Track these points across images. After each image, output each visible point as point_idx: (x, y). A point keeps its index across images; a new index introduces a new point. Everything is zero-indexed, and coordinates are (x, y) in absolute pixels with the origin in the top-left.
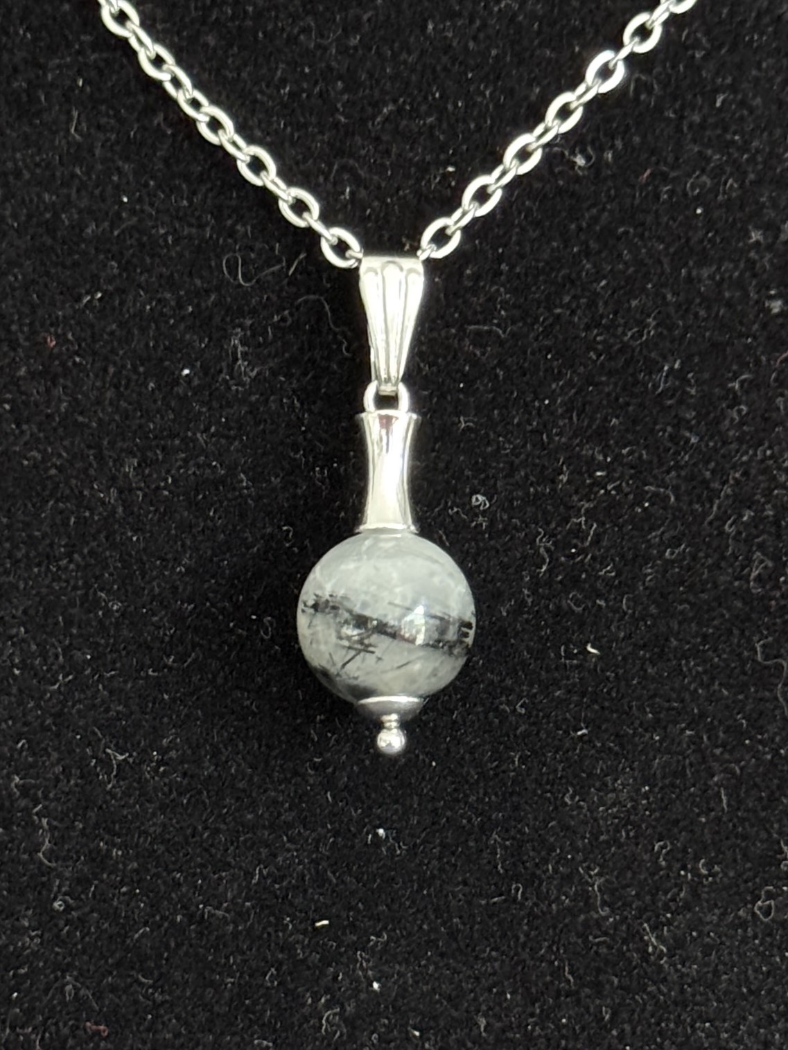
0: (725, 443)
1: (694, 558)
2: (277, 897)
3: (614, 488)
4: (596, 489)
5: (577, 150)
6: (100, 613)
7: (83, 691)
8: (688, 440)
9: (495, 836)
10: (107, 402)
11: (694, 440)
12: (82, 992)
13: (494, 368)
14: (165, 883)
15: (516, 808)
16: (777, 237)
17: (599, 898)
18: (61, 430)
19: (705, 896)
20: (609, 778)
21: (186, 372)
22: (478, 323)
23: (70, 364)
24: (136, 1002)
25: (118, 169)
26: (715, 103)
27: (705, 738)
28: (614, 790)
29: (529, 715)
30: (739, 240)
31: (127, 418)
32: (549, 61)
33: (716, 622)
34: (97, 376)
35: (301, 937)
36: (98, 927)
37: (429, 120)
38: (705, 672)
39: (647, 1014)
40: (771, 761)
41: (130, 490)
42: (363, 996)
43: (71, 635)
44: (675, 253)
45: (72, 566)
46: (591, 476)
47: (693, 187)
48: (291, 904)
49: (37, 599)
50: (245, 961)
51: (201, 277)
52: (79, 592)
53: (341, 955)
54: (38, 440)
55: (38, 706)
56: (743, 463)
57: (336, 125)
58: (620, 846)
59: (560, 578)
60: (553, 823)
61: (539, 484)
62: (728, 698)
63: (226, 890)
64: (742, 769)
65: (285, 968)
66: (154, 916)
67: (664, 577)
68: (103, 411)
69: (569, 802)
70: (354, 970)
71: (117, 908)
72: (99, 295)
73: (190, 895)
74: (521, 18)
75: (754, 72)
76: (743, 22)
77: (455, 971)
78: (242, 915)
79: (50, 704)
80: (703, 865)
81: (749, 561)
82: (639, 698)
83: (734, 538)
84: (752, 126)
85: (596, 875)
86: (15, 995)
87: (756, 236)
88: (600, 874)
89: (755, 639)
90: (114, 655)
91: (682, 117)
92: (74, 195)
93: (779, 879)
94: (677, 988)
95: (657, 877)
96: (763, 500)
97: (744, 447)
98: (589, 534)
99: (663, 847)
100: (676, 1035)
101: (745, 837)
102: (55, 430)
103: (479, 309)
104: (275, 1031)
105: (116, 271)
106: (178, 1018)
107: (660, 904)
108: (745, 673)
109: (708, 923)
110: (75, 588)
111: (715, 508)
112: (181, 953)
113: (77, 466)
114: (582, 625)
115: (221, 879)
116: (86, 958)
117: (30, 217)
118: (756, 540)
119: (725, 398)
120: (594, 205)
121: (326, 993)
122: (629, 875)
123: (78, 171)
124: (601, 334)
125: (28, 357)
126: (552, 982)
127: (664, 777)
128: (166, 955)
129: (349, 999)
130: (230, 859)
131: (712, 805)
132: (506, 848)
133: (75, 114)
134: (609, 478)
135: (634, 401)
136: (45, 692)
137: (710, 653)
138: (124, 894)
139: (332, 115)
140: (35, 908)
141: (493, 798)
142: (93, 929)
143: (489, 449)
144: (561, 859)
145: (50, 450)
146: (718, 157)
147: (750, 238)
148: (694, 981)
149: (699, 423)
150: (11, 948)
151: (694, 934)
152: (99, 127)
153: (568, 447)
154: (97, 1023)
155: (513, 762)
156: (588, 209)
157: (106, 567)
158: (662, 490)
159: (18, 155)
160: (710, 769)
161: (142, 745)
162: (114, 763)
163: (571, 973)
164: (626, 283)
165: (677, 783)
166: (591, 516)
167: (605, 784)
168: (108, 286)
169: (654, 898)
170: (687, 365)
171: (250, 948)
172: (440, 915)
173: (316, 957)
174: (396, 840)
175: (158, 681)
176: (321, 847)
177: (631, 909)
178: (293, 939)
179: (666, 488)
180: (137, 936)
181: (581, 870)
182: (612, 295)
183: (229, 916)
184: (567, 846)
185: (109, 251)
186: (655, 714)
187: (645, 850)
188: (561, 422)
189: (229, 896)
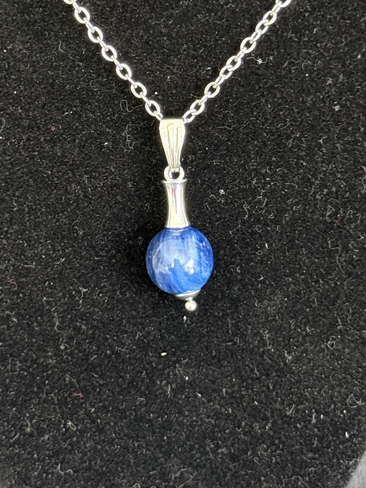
1: (305, 209)
4: (267, 185)
7: (69, 265)
8: (302, 164)
9: (229, 319)
11: (304, 164)
13: (227, 141)
14: (102, 338)
16: (337, 81)
18: (58, 164)
20: (272, 296)
21: (106, 143)
24: (92, 384)
25: (79, 66)
28: (274, 300)
30: (322, 84)
33: (313, 234)
35: (155, 359)
45: (64, 217)
46: (265, 179)
51: (112, 108)
54: (49, 166)
56: (324, 171)
59: (252, 220)
65: (149, 371)
66: (98, 351)
69: (256, 305)
72: (71, 112)
77: (214, 371)
78: (133, 351)
80: (309, 328)
82: (283, 264)
86: (47, 382)
88: (268, 333)
89: (328, 239)
97: (324, 164)
99: (293, 321)
100: (297, 394)
102: (56, 163)
104: (146, 395)
105: (78, 104)
106: (109, 390)
108: (324, 253)
110: (65, 224)
111: (313, 189)
112: (110, 365)
114: (261, 237)
115: (123, 337)
118: (329, 201)
121: (164, 380)
122: (279, 332)
126: (250, 375)
127: (293, 295)
129: (173, 382)
132: (232, 324)
136: (55, 265)
138: (88, 343)
141: (228, 305)
149: (306, 157)
150: (45, 363)
151: (304, 355)
152: (70, 48)
153: (254, 170)
154: (78, 393)
156: (263, 79)
160: (310, 291)
161: (92, 285)
162: (82, 292)
163: (258, 371)
164: (278, 106)
165: (298, 297)
166: (265, 195)
167: (270, 298)
168: (75, 109)
169: (289, 341)
170: (302, 135)
171: (136, 363)
172: (207, 350)
173: (160, 366)
174: (190, 321)
175: (98, 261)
176: (162, 324)
177: (280, 346)
178: (151, 359)
179: (294, 183)
180: (92, 359)
181: (261, 331)
182: (273, 111)
183: (127, 351)
184: (256, 322)
185: (75, 95)
186: (289, 270)
187: (285, 323)
188: (253, 161)
189: (127, 343)
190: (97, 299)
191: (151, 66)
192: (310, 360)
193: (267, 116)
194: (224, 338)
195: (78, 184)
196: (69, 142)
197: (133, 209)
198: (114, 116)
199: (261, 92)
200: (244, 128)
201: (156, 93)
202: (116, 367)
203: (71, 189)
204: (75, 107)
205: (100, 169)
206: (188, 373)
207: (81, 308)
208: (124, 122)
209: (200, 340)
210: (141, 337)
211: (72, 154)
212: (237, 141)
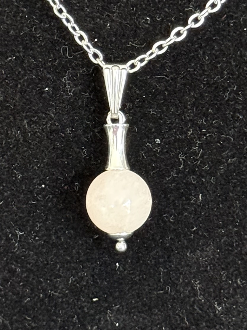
1: (240, 162)
2: (78, 289)
3: (209, 136)
4: (203, 136)
6: (14, 178)
7: (7, 208)
8: (239, 117)
9: (161, 268)
11: (240, 117)
12: (5, 322)
13: (164, 91)
14: (36, 282)
15: (169, 257)
17: (199, 292)
20: (204, 247)
21: (47, 89)
22: (158, 75)
23: (4, 83)
24: (25, 326)
25: (23, 11)
28: (206, 251)
29: (175, 223)
35: (86, 304)
36: (11, 298)
41: (25, 133)
44: (235, 46)
45: (4, 160)
46: (201, 130)
48: (84, 292)
50: (66, 313)
51: (54, 54)
53: (102, 311)
58: (207, 272)
59: (188, 170)
60: (182, 263)
61: (180, 135)
65: (80, 316)
66: (31, 294)
67: (228, 169)
69: (189, 255)
70: (106, 317)
71: (18, 291)
72: (14, 58)
73: (46, 286)
77: (144, 319)
78: (66, 295)
80: (240, 281)
82: (217, 216)
85: (198, 283)
88: (199, 284)
92: (5, 19)
94: (227, 327)
98: (199, 153)
99: (224, 273)
103: (158, 69)
105: (21, 49)
107: (222, 295)
109: (240, 303)
110: (5, 168)
112: (42, 308)
114: (196, 187)
115: (57, 281)
116: (7, 309)
121: (95, 326)
122: (210, 283)
124: (206, 78)
126: (180, 324)
127: (225, 246)
128: (36, 309)
129: (104, 328)
130: (61, 274)
131: (243, 257)
132: (164, 272)
134: (207, 132)
135: (218, 103)
137: (245, 199)
138: (22, 285)
141: (161, 254)
142: (9, 298)
143: (162, 121)
144: (185, 277)
148: (233, 324)
149: (243, 110)
151: (234, 307)
153: (191, 120)
155: (168, 240)
157: (16, 161)
158: (228, 136)
160: (243, 243)
161: (29, 229)
162: (18, 236)
163: (187, 320)
164: (216, 58)
165: (230, 249)
166: (200, 146)
167: (203, 249)
168: (18, 54)
169: (220, 292)
170: (239, 89)
171: (68, 308)
172: (139, 297)
173: (92, 312)
174: (123, 268)
175: (35, 205)
176: (95, 270)
177: (211, 296)
178: (83, 305)
179: (230, 135)
180: (26, 301)
181: (192, 282)
182: (210, 63)
183: (60, 295)
184: (187, 272)
185: (18, 41)
186: (223, 222)
187: (217, 274)
188: (189, 111)
189: (60, 287)
190: (32, 242)
191: (92, 13)
192: (239, 312)
193: (204, 67)
194: (156, 286)
195: (19, 128)
196: (11, 87)
197: (71, 155)
198: (55, 62)
199: (198, 44)
200: (181, 79)
201: (96, 40)
202: (48, 311)
203: (12, 133)
204: (19, 52)
205: (40, 114)
206: (119, 320)
207: (17, 251)
208: (65, 68)
209: (132, 287)
210: (74, 282)
211: (13, 99)
212: (174, 91)
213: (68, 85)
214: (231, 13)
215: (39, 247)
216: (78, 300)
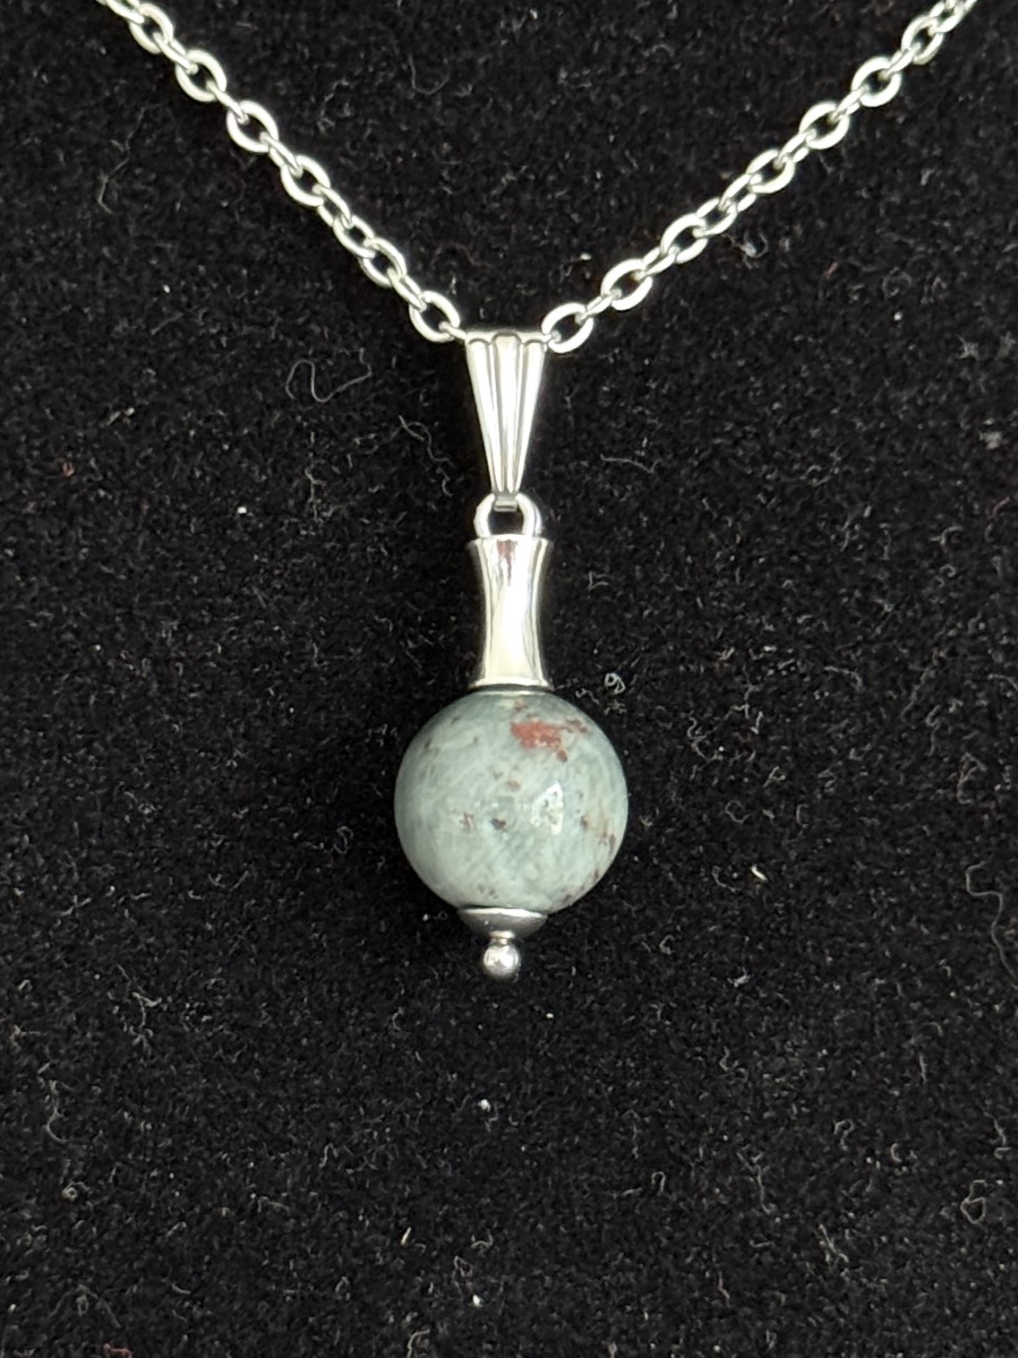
0: (926, 612)
2: (350, 1186)
3: (787, 668)
5: (746, 235)
6: (127, 818)
10: (139, 548)
12: (99, 1305)
15: (658, 1074)
17: (762, 1192)
19: (896, 1190)
22: (616, 455)
23: (92, 499)
26: (919, 178)
27: (899, 988)
29: (675, 957)
31: (165, 567)
32: (712, 120)
34: (126, 514)
36: (120, 1221)
37: (559, 194)
38: (900, 904)
39: (822, 1341)
40: (983, 1019)
41: (167, 662)
42: (460, 1313)
43: (90, 846)
44: (867, 369)
47: (891, 288)
48: (369, 1195)
49: (46, 799)
50: (310, 1267)
52: (99, 792)
53: (433, 1261)
55: (45, 937)
57: (441, 196)
58: (790, 1124)
60: (706, 1094)
61: (692, 662)
62: (927, 937)
63: (286, 1174)
64: (945, 1028)
67: (848, 782)
68: (134, 557)
70: (449, 1280)
73: (239, 1181)
74: (677, 67)
75: (969, 142)
76: (956, 78)
79: (61, 934)
81: (956, 763)
83: (938, 734)
84: (965, 210)
85: (759, 1162)
87: (969, 350)
90: (145, 872)
91: (877, 198)
92: (100, 283)
93: (992, 1170)
94: (862, 1307)
95: (836, 1166)
96: (974, 687)
98: (753, 725)
101: (948, 1116)
103: (618, 436)
107: (840, 1199)
109: (901, 1226)
113: (100, 629)
116: (104, 1260)
117: (43, 310)
119: (928, 555)
120: (763, 308)
123: (105, 251)
124: (771, 471)
125: (38, 490)
128: (207, 1258)
130: (290, 1136)
131: (907, 1074)
133: (105, 179)
134: (781, 655)
135: (813, 558)
137: (906, 880)
139: (436, 184)
140: (39, 1196)
142: (113, 1223)
143: (628, 616)
144: (715, 1140)
145: (65, 609)
146: (921, 248)
147: (961, 352)
148: (883, 1299)
155: (655, 1016)
157: (135, 760)
158: (846, 672)
159: (28, 231)
213: (317, 496)
214: (852, 260)
215: (215, 1048)
216: (352, 1222)
